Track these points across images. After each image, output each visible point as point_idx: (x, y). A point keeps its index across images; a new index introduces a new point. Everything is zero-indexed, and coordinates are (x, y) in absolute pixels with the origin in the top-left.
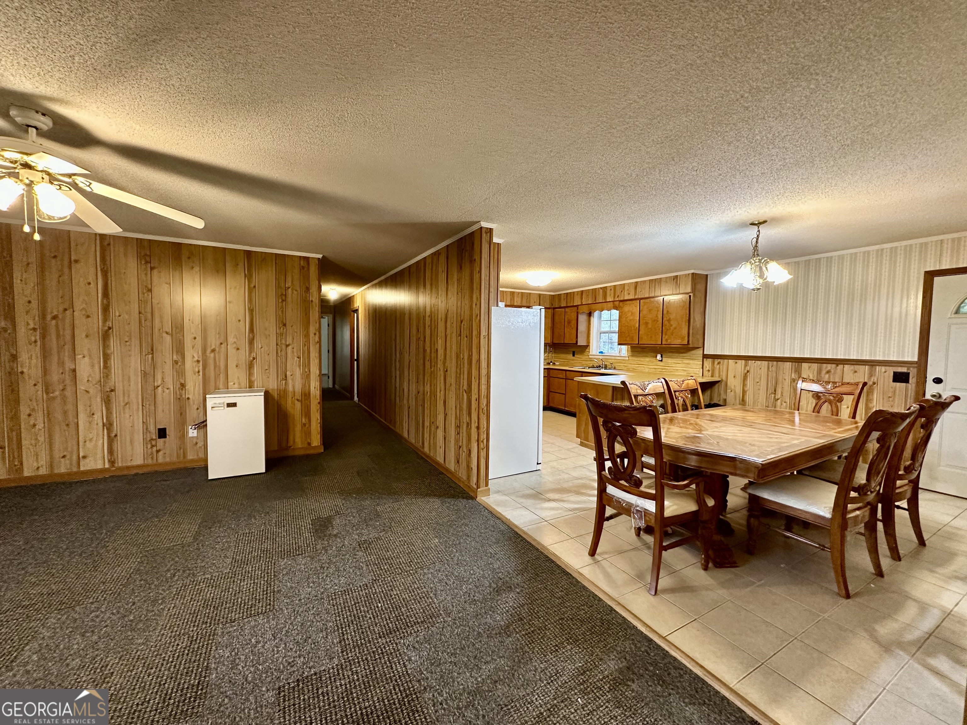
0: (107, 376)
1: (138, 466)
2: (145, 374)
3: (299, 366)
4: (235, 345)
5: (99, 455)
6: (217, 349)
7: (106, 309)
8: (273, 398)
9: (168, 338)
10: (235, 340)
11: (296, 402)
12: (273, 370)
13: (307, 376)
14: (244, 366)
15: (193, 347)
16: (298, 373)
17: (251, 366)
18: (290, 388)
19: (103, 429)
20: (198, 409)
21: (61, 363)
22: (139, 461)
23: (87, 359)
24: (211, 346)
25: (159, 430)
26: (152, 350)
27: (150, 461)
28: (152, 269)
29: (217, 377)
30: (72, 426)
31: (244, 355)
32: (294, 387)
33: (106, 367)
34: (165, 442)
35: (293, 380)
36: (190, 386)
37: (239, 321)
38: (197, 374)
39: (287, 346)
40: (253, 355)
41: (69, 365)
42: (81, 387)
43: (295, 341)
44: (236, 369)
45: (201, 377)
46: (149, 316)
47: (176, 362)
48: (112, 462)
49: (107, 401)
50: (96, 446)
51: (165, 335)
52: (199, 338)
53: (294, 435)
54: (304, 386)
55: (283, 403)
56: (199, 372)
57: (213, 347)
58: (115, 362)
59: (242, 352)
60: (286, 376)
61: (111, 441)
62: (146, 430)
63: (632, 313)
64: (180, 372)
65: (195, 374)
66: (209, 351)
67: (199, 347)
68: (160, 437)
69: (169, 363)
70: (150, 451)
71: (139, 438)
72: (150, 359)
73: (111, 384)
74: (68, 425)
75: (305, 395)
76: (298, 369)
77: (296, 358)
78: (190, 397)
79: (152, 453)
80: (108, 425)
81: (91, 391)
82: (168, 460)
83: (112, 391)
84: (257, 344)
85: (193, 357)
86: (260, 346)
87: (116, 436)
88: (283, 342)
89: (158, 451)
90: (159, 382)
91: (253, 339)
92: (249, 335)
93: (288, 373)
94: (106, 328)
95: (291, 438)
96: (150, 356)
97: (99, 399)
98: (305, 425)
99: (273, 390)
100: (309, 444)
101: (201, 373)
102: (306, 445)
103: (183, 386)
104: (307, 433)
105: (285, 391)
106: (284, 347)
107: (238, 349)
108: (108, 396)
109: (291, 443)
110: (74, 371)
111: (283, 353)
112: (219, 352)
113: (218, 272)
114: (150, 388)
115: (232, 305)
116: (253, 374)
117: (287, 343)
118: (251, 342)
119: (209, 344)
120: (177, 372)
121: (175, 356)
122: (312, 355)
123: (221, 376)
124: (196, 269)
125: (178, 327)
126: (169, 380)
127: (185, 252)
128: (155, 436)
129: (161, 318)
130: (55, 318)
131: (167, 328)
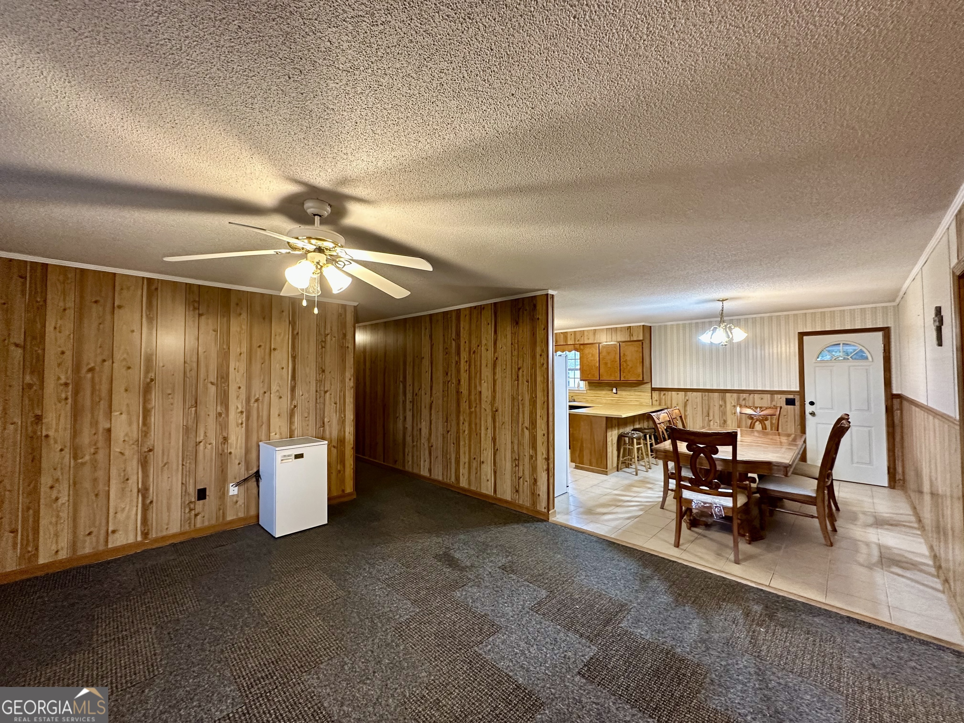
0: (146, 434)
2: (186, 430)
3: (336, 412)
4: (277, 394)
5: (131, 527)
6: (261, 398)
7: (148, 359)
9: (213, 389)
10: (278, 388)
11: (333, 448)
12: (312, 418)
13: (342, 422)
14: (286, 415)
15: (238, 397)
16: (334, 418)
17: (292, 415)
18: (328, 434)
19: (138, 495)
20: (239, 464)
21: (95, 423)
22: (175, 528)
23: (124, 416)
24: (255, 395)
25: (199, 491)
26: (196, 403)
27: (187, 527)
28: (200, 315)
29: (259, 426)
30: (102, 495)
31: (285, 404)
32: (331, 434)
33: (145, 423)
34: (204, 504)
35: (330, 426)
36: (232, 439)
37: (283, 368)
38: (240, 426)
39: (325, 392)
40: (295, 402)
41: (103, 424)
42: (116, 449)
43: (332, 387)
44: (278, 419)
45: (244, 429)
46: (194, 365)
47: (220, 414)
48: (146, 535)
49: (144, 463)
50: (128, 517)
51: (210, 385)
52: (243, 388)
54: (340, 431)
56: (242, 424)
57: (257, 396)
58: (155, 419)
59: (284, 399)
60: (324, 423)
61: (146, 509)
62: (185, 493)
63: (592, 355)
64: (223, 425)
65: (238, 426)
66: (253, 400)
67: (243, 397)
68: (199, 499)
69: (213, 415)
70: (187, 515)
71: (177, 502)
72: (193, 412)
73: (149, 443)
74: (97, 495)
75: (341, 441)
76: (335, 415)
77: (333, 404)
78: (233, 451)
79: (190, 518)
80: (144, 491)
81: (127, 453)
82: (206, 524)
83: (150, 450)
84: (298, 392)
85: (237, 408)
86: (301, 394)
87: (151, 502)
88: (322, 388)
89: (196, 515)
90: (202, 438)
91: (295, 387)
92: (291, 383)
93: (326, 420)
94: (148, 380)
96: (194, 409)
97: (135, 462)
98: (339, 471)
100: (343, 491)
101: (244, 425)
102: (340, 493)
103: (225, 439)
104: (342, 480)
106: (322, 393)
107: (281, 397)
108: (146, 457)
110: (109, 430)
111: (322, 399)
112: (263, 402)
113: (264, 318)
114: (192, 444)
115: (276, 352)
116: (294, 422)
117: (326, 389)
118: (293, 389)
119: (253, 394)
120: (220, 425)
121: (219, 408)
122: (347, 400)
123: (264, 426)
124: (244, 316)
125: (224, 377)
126: (212, 434)
127: (234, 298)
128: (194, 498)
129: (207, 367)
130: (91, 370)
131: (213, 378)
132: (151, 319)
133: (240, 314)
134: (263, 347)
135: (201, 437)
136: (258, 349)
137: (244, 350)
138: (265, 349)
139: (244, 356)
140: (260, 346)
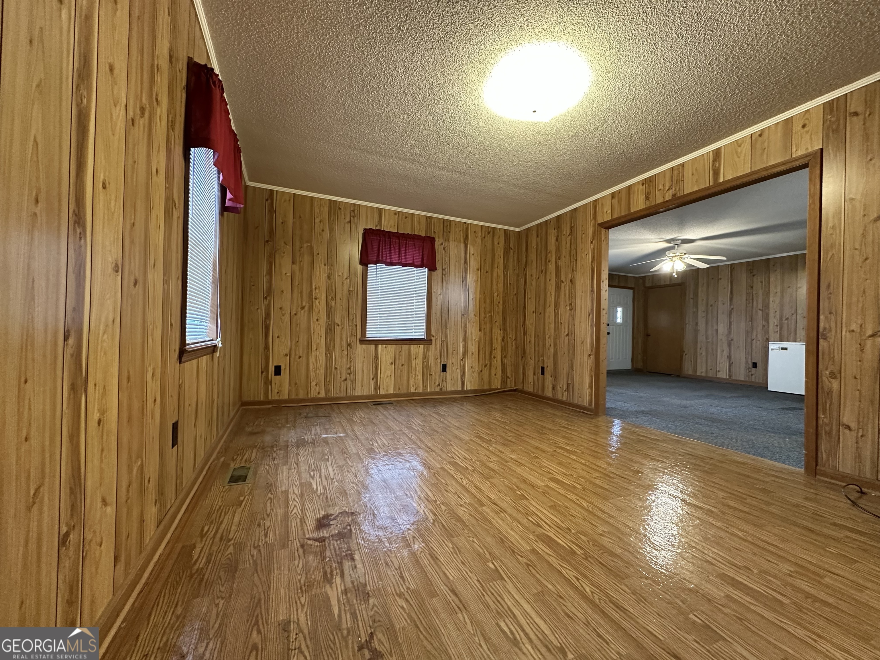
0: (730, 332)
1: (741, 381)
2: (747, 332)
4: (802, 315)
5: (725, 371)
6: (790, 318)
7: (731, 299)
9: (760, 313)
15: (774, 317)
19: (727, 358)
21: (712, 326)
22: (742, 378)
23: (722, 324)
24: (786, 316)
25: (753, 363)
26: (752, 319)
27: (747, 379)
28: (754, 276)
29: (789, 335)
30: (715, 355)
33: (730, 328)
34: (756, 371)
41: (715, 327)
42: (719, 338)
44: (802, 331)
45: (778, 333)
46: (751, 301)
47: (764, 326)
48: (730, 376)
49: (729, 345)
50: (724, 366)
51: (759, 311)
52: (778, 312)
58: (734, 326)
61: (730, 366)
62: (747, 363)
66: (784, 319)
67: (778, 317)
68: (754, 367)
69: (760, 327)
70: (748, 374)
71: (743, 365)
72: (750, 324)
73: (732, 337)
74: (713, 355)
79: (749, 376)
80: (729, 357)
81: (723, 339)
82: (757, 381)
83: (732, 340)
85: (774, 323)
87: (733, 363)
89: (752, 375)
94: (731, 309)
96: (751, 322)
97: (726, 344)
107: (804, 318)
108: (730, 343)
110: (717, 330)
112: (791, 320)
113: (792, 270)
114: (749, 340)
115: (801, 289)
119: (784, 315)
120: (765, 332)
121: (763, 323)
123: (792, 334)
125: (766, 306)
126: (760, 336)
127: (772, 263)
128: (751, 365)
129: (757, 301)
130: (711, 306)
131: (760, 306)
132: (732, 282)
133: (776, 271)
134: (791, 287)
135: (754, 336)
136: (788, 289)
137: (778, 290)
138: (792, 289)
139: (778, 294)
140: (789, 287)
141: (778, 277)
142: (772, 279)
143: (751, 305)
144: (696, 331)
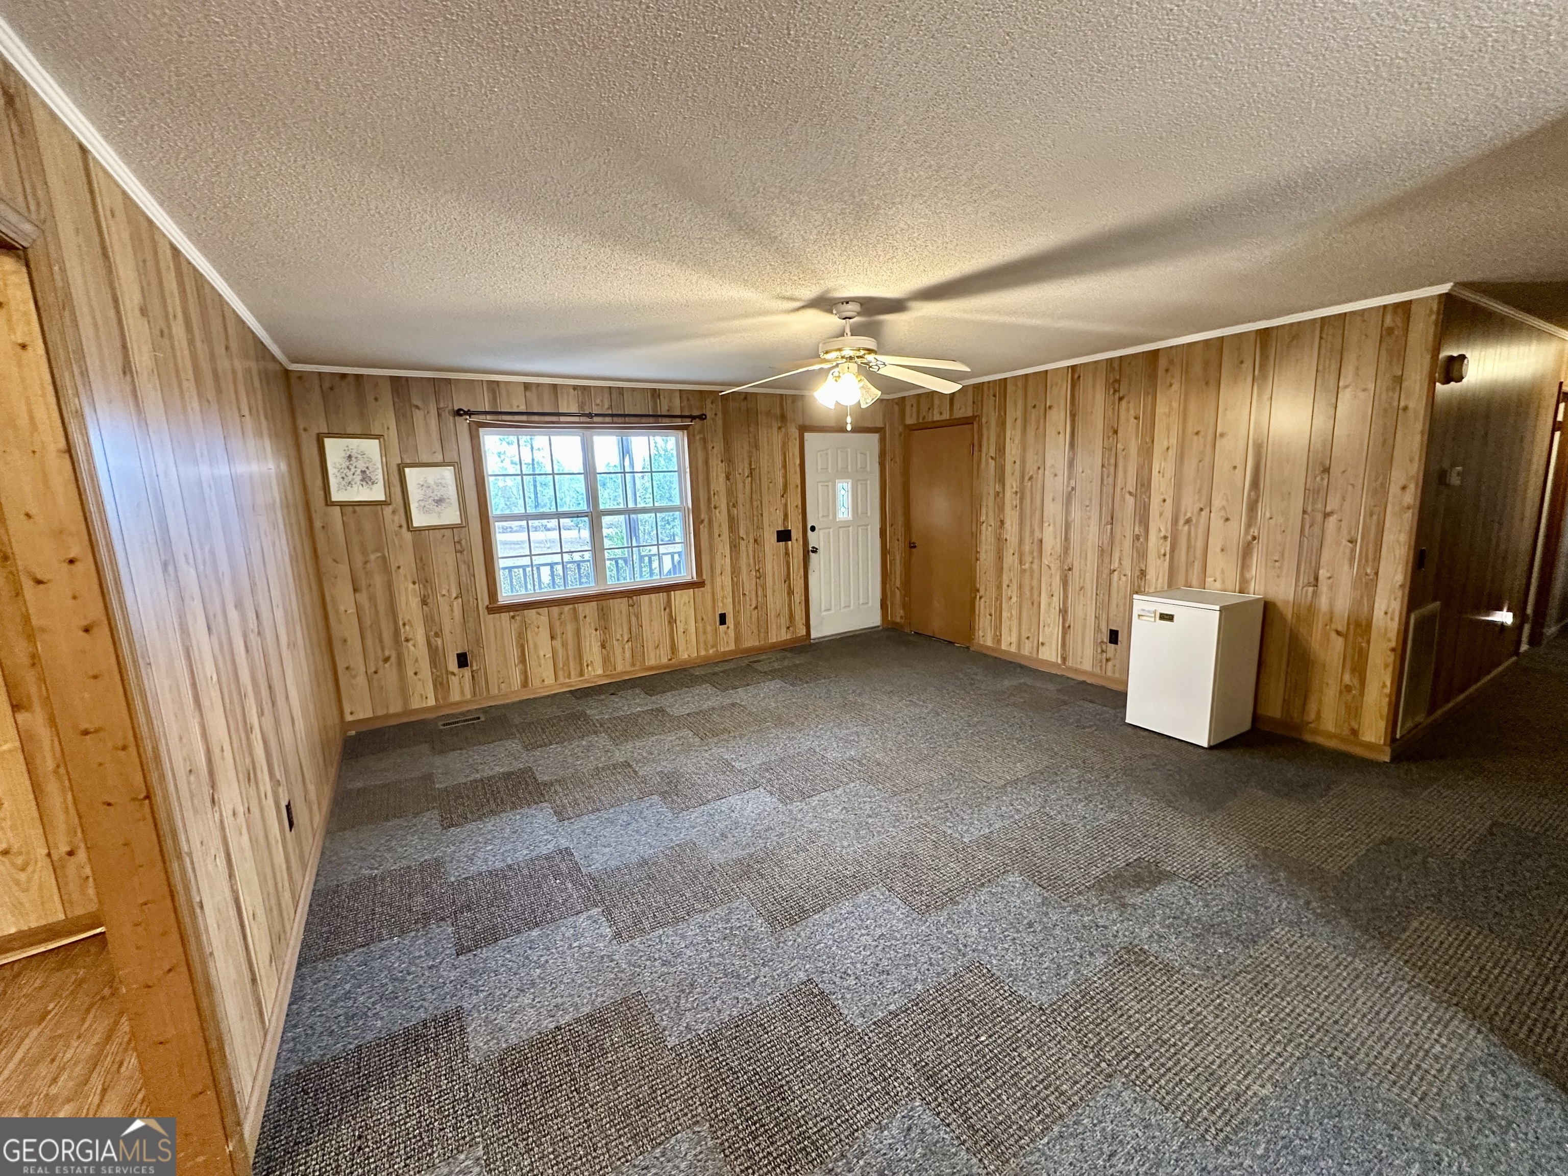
0: (1066, 550)
1: (1085, 673)
2: (1102, 551)
3: (1352, 559)
4: (1223, 513)
5: (1054, 645)
6: (1194, 519)
7: (1071, 464)
8: (1283, 618)
9: (1130, 500)
10: (1224, 503)
11: (1333, 635)
12: (1290, 565)
13: (1367, 585)
14: (1235, 550)
15: (1161, 514)
16: (1346, 577)
17: (1247, 551)
18: (1323, 603)
19: (1060, 615)
21: (1032, 532)
22: (1087, 666)
23: (1051, 528)
24: (1185, 514)
25: (1111, 631)
26: (1113, 518)
27: (1098, 670)
28: (1121, 399)
29: (1189, 564)
31: (1236, 531)
32: (1331, 603)
33: (1066, 539)
34: (1116, 650)
35: (1331, 588)
36: (1151, 575)
37: (1235, 468)
38: (1162, 558)
39: (1326, 515)
40: (1254, 531)
41: (1037, 534)
42: (1045, 561)
43: (1347, 505)
44: (1220, 554)
45: (1167, 563)
46: (1112, 469)
47: (1137, 538)
48: (1064, 659)
49: (1065, 583)
50: (1052, 634)
51: (1127, 496)
52: (1169, 502)
53: (1320, 702)
54: (1357, 603)
55: (1303, 631)
56: (1165, 555)
57: (1189, 515)
58: (1075, 534)
59: (1234, 524)
60: (1316, 579)
61: (1064, 634)
62: (1098, 629)
64: (1141, 554)
65: (1159, 558)
66: (1182, 522)
67: (1168, 514)
68: (1111, 642)
69: (1130, 538)
70: (1099, 656)
71: (1090, 634)
72: (1109, 531)
73: (1069, 561)
74: (1033, 603)
75: (1358, 625)
76: (1346, 568)
77: (1344, 542)
79: (1101, 661)
80: (1064, 612)
81: (1052, 566)
82: (1117, 675)
83: (1070, 569)
84: (1264, 511)
85: (1160, 530)
86: (1268, 515)
87: (1070, 627)
88: (1319, 506)
89: (1108, 660)
91: (1257, 501)
92: (1249, 495)
93: (1323, 573)
94: (1070, 489)
95: (1313, 707)
96: (1110, 526)
97: (1058, 577)
98: (1349, 688)
99: (1286, 602)
100: (1354, 732)
101: (1167, 557)
102: (1346, 732)
103: (1143, 573)
104: (1354, 710)
105: (1311, 609)
106: (1319, 517)
107: (1227, 520)
108: (1066, 576)
109: (1312, 716)
110: (1041, 541)
111: (1316, 530)
112: (1197, 525)
113: (1207, 383)
114: (1106, 571)
115: (1224, 440)
116: (1250, 567)
117: (1328, 509)
118: (1253, 507)
119: (1183, 510)
120: (1138, 552)
121: (1137, 529)
122: (1389, 538)
123: (1196, 563)
124: (1176, 386)
125: (1144, 485)
126: (1127, 563)
127: (1163, 362)
128: (1106, 638)
129: (1125, 471)
130: (1031, 478)
131: (1131, 486)
132: (1073, 416)
133: (1171, 385)
134: (1202, 434)
135: (1115, 565)
136: (1195, 438)
137: (1173, 441)
138: (1205, 437)
139: (1172, 452)
140: (1197, 433)
141: (1175, 405)
142: (1161, 409)
143: (1111, 480)
144: (1000, 541)
